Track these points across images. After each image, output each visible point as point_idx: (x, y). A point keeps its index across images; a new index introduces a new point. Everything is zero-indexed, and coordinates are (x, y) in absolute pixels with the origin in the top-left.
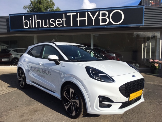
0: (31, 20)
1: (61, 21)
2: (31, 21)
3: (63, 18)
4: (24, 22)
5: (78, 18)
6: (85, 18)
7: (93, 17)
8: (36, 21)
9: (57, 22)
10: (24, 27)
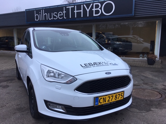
1: (62, 14)
6: (81, 10)
7: (88, 9)
8: (44, 15)
9: (59, 14)
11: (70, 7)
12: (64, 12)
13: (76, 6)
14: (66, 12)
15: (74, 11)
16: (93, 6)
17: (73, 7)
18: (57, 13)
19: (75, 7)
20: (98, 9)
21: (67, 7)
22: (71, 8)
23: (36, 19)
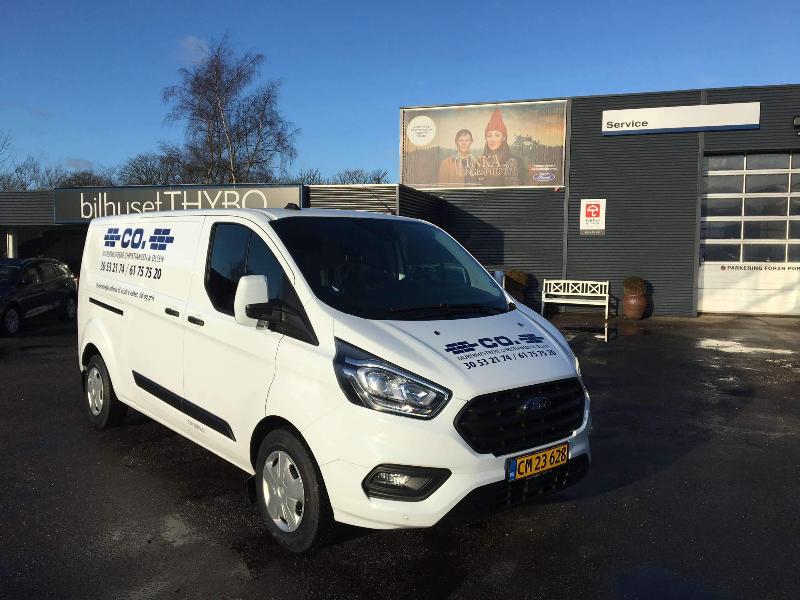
0: (95, 201)
1: (151, 207)
2: (95, 204)
3: (157, 201)
4: (82, 205)
5: (183, 202)
6: (198, 202)
7: (213, 202)
8: (106, 205)
9: (146, 207)
10: (83, 216)
11: (172, 193)
12: (158, 203)
13: (185, 193)
14: (161, 203)
15: (183, 204)
16: (223, 195)
17: (179, 193)
18: (139, 204)
19: (183, 194)
20: (235, 203)
21: (165, 193)
22: (175, 195)
23: (84, 214)
